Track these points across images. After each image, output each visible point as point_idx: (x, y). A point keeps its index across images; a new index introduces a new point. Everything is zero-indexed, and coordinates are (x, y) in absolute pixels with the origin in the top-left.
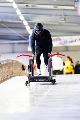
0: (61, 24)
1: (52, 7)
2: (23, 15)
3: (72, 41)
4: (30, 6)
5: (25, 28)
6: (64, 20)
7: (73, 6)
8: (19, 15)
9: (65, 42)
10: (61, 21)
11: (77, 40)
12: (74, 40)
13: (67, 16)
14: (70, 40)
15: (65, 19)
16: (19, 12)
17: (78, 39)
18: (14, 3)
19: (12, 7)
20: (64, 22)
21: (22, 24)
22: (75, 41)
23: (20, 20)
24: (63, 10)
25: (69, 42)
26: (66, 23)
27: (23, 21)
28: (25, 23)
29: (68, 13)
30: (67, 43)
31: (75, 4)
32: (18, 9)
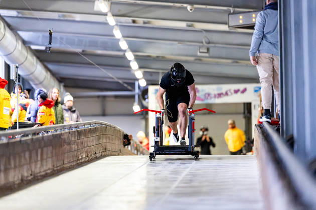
0: (200, 60)
1: (182, 25)
2: (126, 41)
3: (220, 95)
4: (140, 22)
5: (129, 67)
6: (206, 51)
7: (225, 24)
8: (119, 40)
9: (207, 96)
10: (200, 53)
11: (229, 94)
12: (224, 92)
13: (213, 43)
14: (216, 93)
15: (208, 50)
16: (118, 34)
17: (232, 92)
18: (110, 15)
19: (106, 24)
20: (207, 55)
21: (124, 57)
22: (227, 94)
23: (120, 50)
24: (204, 32)
25: (215, 97)
26: (210, 57)
27: (125, 51)
28: (130, 56)
29: (215, 38)
30: (211, 98)
31: (230, 19)
32: (116, 27)
